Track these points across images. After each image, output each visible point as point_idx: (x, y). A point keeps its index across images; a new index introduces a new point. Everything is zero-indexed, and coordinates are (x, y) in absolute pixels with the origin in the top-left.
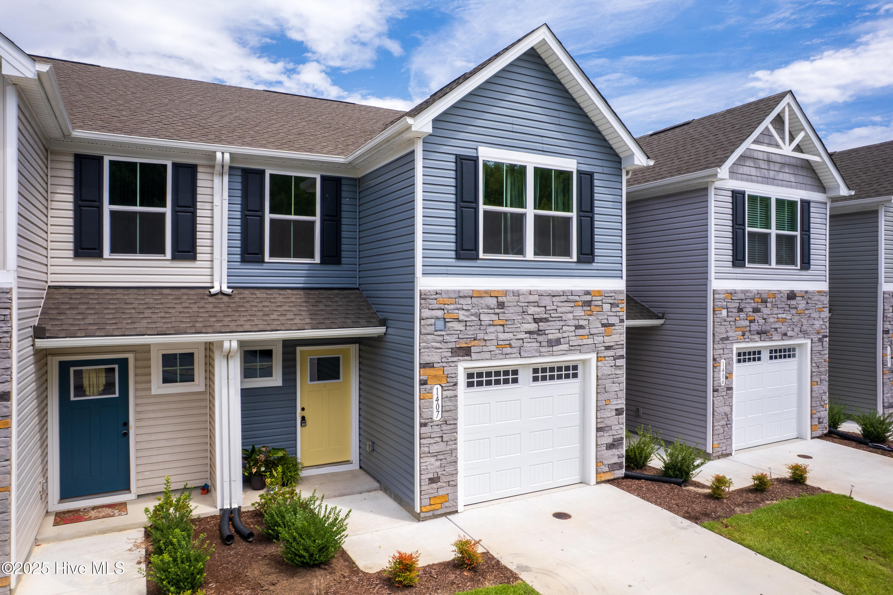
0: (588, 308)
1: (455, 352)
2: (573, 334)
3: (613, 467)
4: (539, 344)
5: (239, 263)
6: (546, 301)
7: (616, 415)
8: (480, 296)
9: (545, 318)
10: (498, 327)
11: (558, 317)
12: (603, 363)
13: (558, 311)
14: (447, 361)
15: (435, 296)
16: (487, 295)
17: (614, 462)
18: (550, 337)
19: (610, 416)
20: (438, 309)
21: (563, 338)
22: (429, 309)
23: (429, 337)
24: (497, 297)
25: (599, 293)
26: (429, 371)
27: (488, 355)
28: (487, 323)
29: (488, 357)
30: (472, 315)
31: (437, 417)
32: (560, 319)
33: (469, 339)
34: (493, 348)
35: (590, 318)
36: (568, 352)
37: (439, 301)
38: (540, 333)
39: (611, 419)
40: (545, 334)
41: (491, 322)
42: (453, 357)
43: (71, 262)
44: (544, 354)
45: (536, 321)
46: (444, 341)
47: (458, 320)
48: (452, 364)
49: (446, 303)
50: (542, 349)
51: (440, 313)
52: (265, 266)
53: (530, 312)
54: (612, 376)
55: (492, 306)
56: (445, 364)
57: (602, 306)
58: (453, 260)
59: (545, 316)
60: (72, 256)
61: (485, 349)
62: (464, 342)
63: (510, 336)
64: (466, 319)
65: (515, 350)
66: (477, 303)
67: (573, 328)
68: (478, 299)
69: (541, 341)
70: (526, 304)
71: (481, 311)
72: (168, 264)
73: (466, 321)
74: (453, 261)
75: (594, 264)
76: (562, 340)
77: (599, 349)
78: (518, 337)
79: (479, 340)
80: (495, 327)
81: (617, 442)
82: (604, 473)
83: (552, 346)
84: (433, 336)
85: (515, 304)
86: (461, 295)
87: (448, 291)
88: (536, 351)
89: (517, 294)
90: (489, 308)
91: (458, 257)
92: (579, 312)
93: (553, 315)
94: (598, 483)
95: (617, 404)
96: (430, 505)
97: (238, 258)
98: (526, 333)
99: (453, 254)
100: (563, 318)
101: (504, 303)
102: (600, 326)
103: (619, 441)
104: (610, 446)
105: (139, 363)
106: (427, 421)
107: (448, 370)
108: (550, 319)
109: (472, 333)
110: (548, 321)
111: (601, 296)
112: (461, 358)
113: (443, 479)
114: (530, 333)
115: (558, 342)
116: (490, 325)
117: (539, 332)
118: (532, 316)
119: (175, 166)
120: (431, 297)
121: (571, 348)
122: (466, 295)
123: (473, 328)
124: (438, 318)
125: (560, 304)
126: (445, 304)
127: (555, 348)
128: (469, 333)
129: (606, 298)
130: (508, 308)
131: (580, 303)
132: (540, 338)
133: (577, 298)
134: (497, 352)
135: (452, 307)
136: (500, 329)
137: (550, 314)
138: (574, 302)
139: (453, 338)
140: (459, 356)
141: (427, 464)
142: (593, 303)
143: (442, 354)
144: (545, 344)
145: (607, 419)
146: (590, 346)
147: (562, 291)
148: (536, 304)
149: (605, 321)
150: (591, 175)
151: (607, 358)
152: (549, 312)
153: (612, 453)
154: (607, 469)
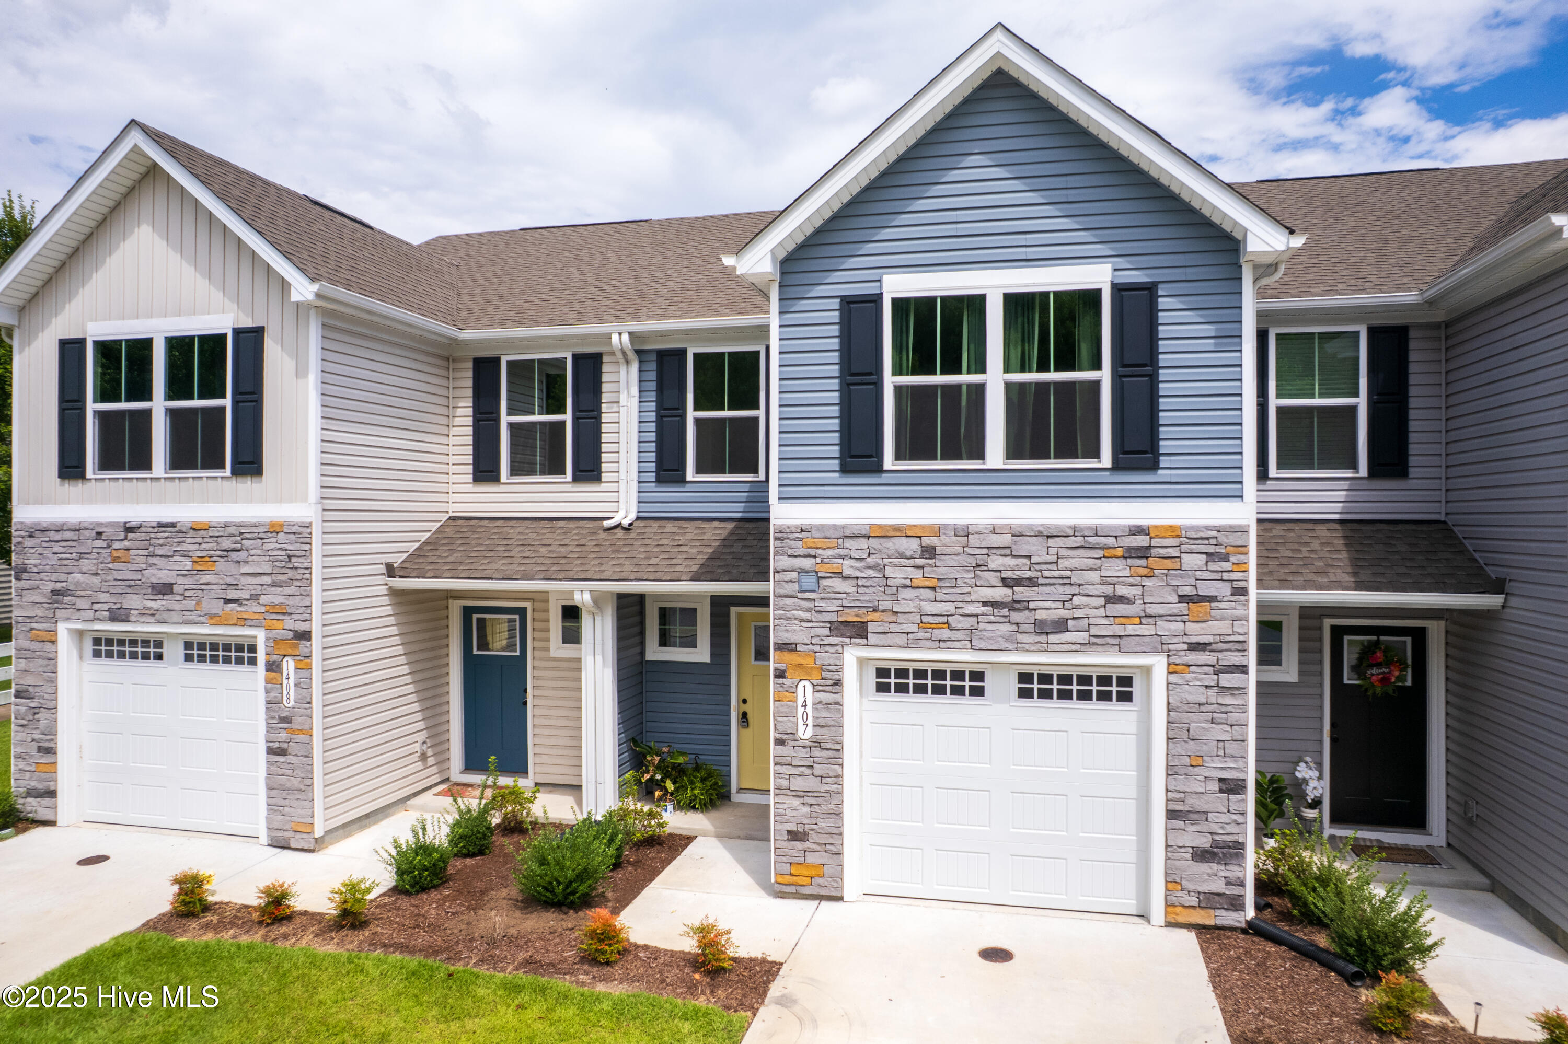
0: (1143, 562)
1: (836, 628)
2: (1101, 612)
3: (1210, 900)
4: (1015, 628)
5: (653, 485)
6: (1033, 546)
7: (1221, 791)
8: (883, 534)
9: (1030, 579)
10: (922, 590)
11: (1062, 578)
12: (1183, 678)
13: (1060, 566)
14: (822, 643)
15: (800, 536)
16: (898, 534)
17: (1215, 890)
18: (1041, 615)
19: (1203, 790)
20: (805, 556)
21: (1074, 618)
22: (789, 556)
23: (788, 601)
24: (920, 537)
25: (1174, 531)
26: (788, 657)
27: (902, 640)
28: (898, 582)
29: (900, 643)
30: (869, 567)
31: (805, 733)
32: (1066, 581)
33: (865, 610)
34: (914, 628)
35: (1146, 582)
36: (1087, 648)
37: (806, 543)
38: (1018, 606)
39: (1205, 797)
40: (1028, 608)
41: (908, 582)
42: (832, 636)
43: (470, 488)
44: (1027, 646)
45: (1006, 582)
46: (817, 609)
47: (839, 574)
48: (832, 650)
49: (819, 546)
50: (1021, 637)
51: (807, 563)
52: (688, 487)
53: (991, 566)
54: (1211, 708)
55: (909, 554)
56: (817, 648)
57: (1179, 557)
58: (837, 475)
59: (1028, 574)
60: (471, 481)
61: (894, 628)
62: (853, 614)
63: (950, 607)
64: (858, 574)
65: (959, 635)
66: (880, 547)
67: (1102, 601)
68: (882, 540)
69: (1018, 621)
70: (985, 551)
71: (886, 561)
72: (569, 487)
73: (857, 578)
74: (835, 477)
75: (1160, 472)
76: (1069, 622)
77: (1171, 647)
78: (968, 610)
79: (883, 611)
80: (917, 590)
81: (1225, 851)
82: (1183, 906)
83: (1047, 633)
84: (795, 600)
85: (960, 550)
86: (848, 532)
87: (823, 526)
88: (1007, 640)
89: (964, 532)
90: (902, 556)
91: (845, 470)
92: (1116, 569)
93: (1046, 573)
94: (1170, 925)
95: (1222, 769)
96: (791, 875)
97: (652, 477)
98: (985, 604)
99: (835, 464)
100: (1073, 580)
101: (934, 548)
102: (1176, 599)
103: (1230, 847)
104: (1201, 855)
105: (537, 615)
106: (785, 737)
107: (824, 658)
108: (1041, 581)
109: (868, 598)
110: (1038, 585)
111: (1179, 537)
112: (847, 640)
113: (813, 837)
114: (994, 604)
115: (1061, 626)
116: (906, 587)
117: (1014, 605)
118: (999, 574)
119: (576, 357)
120: (791, 536)
121: (1093, 640)
122: (856, 533)
123: (871, 590)
124: (802, 571)
125: (1063, 552)
126: (817, 548)
127: (1053, 638)
128: (862, 598)
129: (1192, 542)
130: (943, 557)
131: (1120, 552)
132: (1016, 616)
133: (1111, 541)
134: (921, 635)
135: (830, 553)
136: (929, 594)
137: (1041, 571)
138: (1102, 548)
139: (833, 606)
140: (842, 636)
141: (785, 806)
142: (1153, 551)
143: (813, 630)
144: (1031, 628)
145: (1194, 796)
146: (1147, 639)
147: (1070, 527)
148: (1008, 552)
149: (1188, 591)
150: (1150, 290)
151: (1193, 669)
152: (1037, 567)
153: (1210, 871)
154: (1194, 901)
